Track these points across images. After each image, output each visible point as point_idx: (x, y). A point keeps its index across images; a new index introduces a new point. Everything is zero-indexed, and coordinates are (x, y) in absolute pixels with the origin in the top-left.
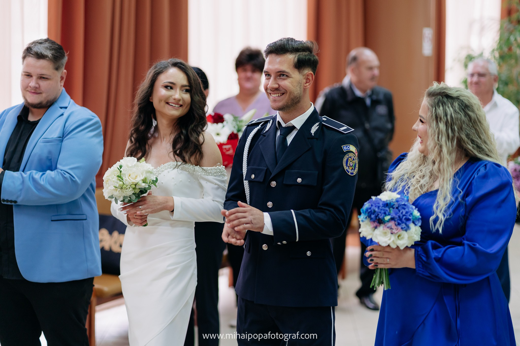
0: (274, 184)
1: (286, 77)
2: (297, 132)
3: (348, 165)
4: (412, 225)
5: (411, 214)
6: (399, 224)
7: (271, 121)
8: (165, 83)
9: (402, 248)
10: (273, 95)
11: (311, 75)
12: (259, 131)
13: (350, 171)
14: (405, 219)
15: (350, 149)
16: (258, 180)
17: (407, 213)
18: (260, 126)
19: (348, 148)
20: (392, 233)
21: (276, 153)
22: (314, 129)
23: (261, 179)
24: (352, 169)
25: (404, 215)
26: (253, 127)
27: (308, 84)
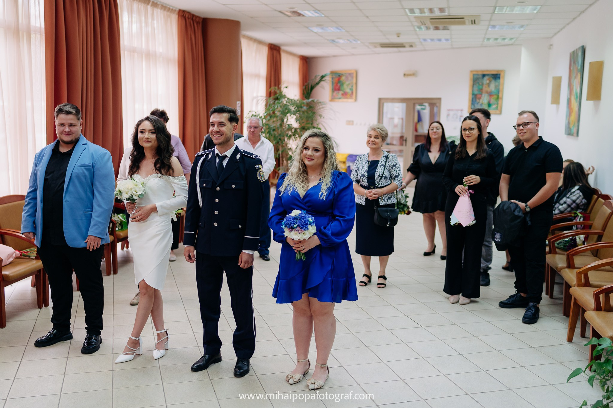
0: (218, 189)
1: (224, 126)
2: (228, 159)
3: (260, 176)
4: (309, 227)
5: (308, 221)
6: (302, 228)
7: (211, 153)
8: (141, 130)
9: (307, 239)
10: (216, 136)
11: (236, 126)
13: (261, 179)
14: (305, 225)
16: (207, 187)
17: (305, 221)
18: (204, 156)
19: (259, 167)
20: (299, 233)
22: (238, 156)
23: (210, 186)
25: (304, 223)
26: (200, 157)
27: (234, 131)
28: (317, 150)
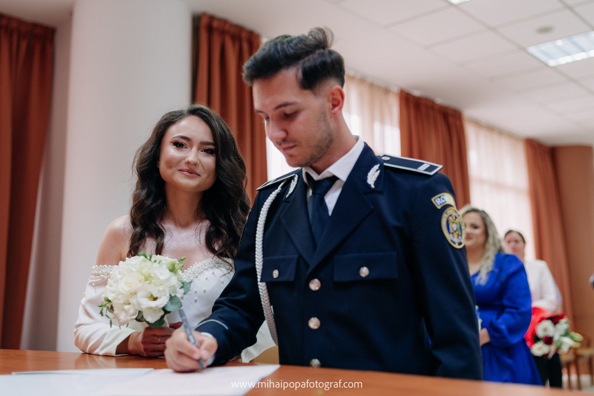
2: (342, 185)
3: (451, 231)
8: (174, 137)
12: (279, 196)
13: (456, 240)
15: (445, 202)
16: (284, 278)
19: (443, 199)
21: (310, 227)
22: (372, 177)
23: (290, 276)
24: (458, 235)
26: (268, 191)
28: (475, 227)
